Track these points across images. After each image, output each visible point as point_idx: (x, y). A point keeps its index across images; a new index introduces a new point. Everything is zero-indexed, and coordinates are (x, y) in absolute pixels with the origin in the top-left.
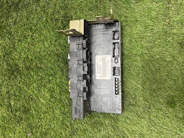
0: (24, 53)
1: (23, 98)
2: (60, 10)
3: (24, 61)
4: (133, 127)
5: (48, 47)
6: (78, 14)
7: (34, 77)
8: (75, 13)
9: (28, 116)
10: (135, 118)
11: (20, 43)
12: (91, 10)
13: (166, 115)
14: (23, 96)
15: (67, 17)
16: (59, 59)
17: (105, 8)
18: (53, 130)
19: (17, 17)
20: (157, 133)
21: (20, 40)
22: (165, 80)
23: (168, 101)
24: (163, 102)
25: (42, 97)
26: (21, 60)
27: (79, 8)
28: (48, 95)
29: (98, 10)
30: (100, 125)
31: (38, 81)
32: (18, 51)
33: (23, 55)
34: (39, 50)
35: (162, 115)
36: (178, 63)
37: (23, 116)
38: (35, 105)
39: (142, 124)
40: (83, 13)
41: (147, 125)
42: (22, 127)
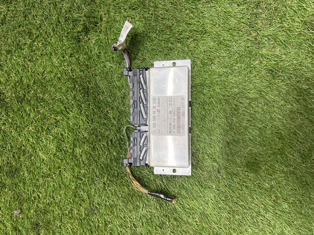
0: (15, 74)
1: (9, 150)
2: (81, 5)
3: (15, 86)
4: (192, 202)
5: (58, 65)
6: (112, 14)
7: (29, 115)
8: (106, 12)
9: (17, 180)
10: (196, 188)
11: (9, 56)
12: (134, 9)
13: (244, 184)
14: (10, 147)
15: (94, 18)
16: (75, 86)
17: (156, 7)
18: (58, 206)
19: (7, 13)
20: (229, 213)
21: (9, 52)
22: (246, 128)
23: (248, 162)
24: (240, 164)
25: (42, 149)
26: (9, 85)
27: (114, 5)
28: (52, 147)
29: (145, 10)
30: (138, 198)
31: (37, 122)
32: (5, 69)
33: (14, 78)
34: (41, 70)
35: (237, 184)
36: (267, 102)
37: (8, 182)
38: (29, 162)
39: (206, 198)
40: (120, 12)
41: (213, 199)
42: (3, 200)
